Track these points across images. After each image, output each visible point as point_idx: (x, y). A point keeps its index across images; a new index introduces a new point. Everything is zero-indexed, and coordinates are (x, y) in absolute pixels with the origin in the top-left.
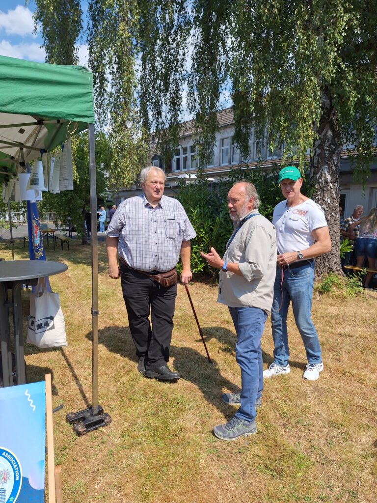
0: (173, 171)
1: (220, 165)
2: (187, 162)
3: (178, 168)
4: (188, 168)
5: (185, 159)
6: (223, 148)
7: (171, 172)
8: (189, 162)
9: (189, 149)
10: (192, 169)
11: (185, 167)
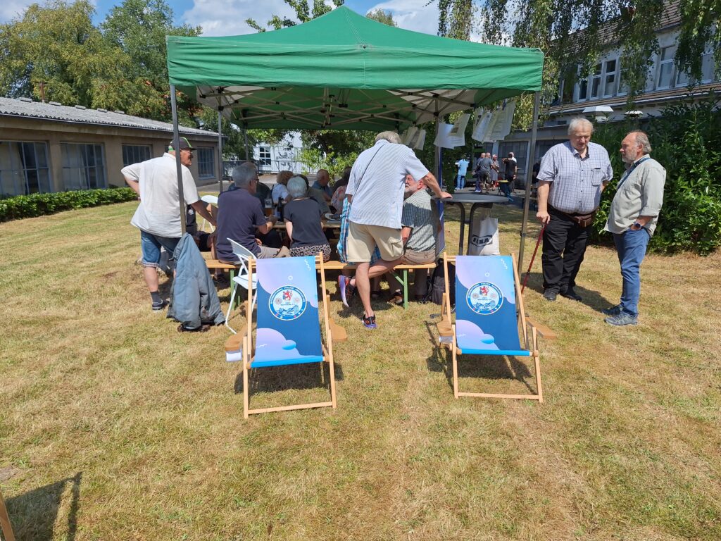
0: (574, 100)
1: (654, 89)
2: (599, 87)
3: (583, 95)
4: (601, 95)
5: (597, 82)
6: (663, 62)
7: (572, 103)
8: (602, 86)
9: (604, 67)
10: (606, 97)
11: (594, 94)
